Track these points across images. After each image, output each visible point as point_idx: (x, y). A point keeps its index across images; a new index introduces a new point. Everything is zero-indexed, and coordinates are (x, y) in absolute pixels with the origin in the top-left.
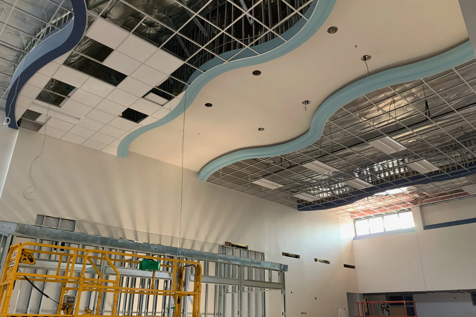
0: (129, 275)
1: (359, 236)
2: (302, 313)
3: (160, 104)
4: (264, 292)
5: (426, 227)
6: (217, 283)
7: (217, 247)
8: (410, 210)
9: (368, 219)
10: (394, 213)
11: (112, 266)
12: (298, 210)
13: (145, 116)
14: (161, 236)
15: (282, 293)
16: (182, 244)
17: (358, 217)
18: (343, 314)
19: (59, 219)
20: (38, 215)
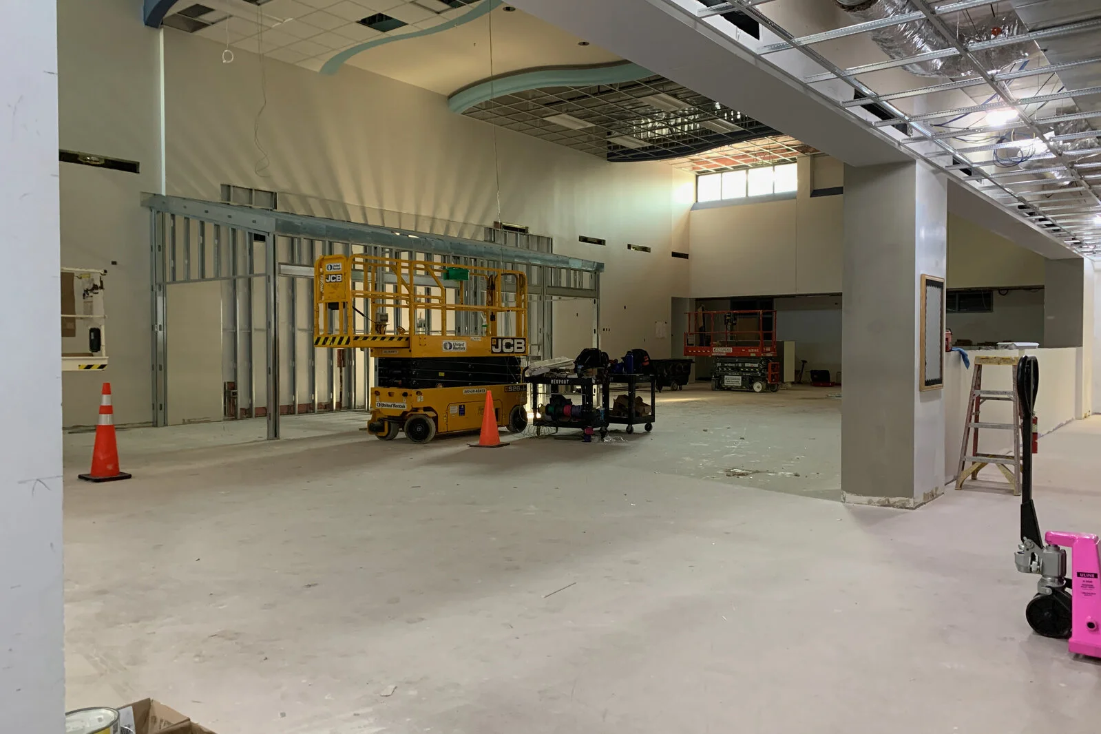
1: (701, 204)
2: (604, 330)
3: (435, 12)
4: (551, 302)
5: (815, 193)
7: (483, 229)
8: (794, 160)
9: (722, 173)
10: (768, 165)
12: (608, 160)
13: (401, 24)
14: (400, 214)
15: (595, 303)
16: (432, 228)
17: (705, 169)
18: (663, 329)
19: (251, 190)
20: (222, 185)
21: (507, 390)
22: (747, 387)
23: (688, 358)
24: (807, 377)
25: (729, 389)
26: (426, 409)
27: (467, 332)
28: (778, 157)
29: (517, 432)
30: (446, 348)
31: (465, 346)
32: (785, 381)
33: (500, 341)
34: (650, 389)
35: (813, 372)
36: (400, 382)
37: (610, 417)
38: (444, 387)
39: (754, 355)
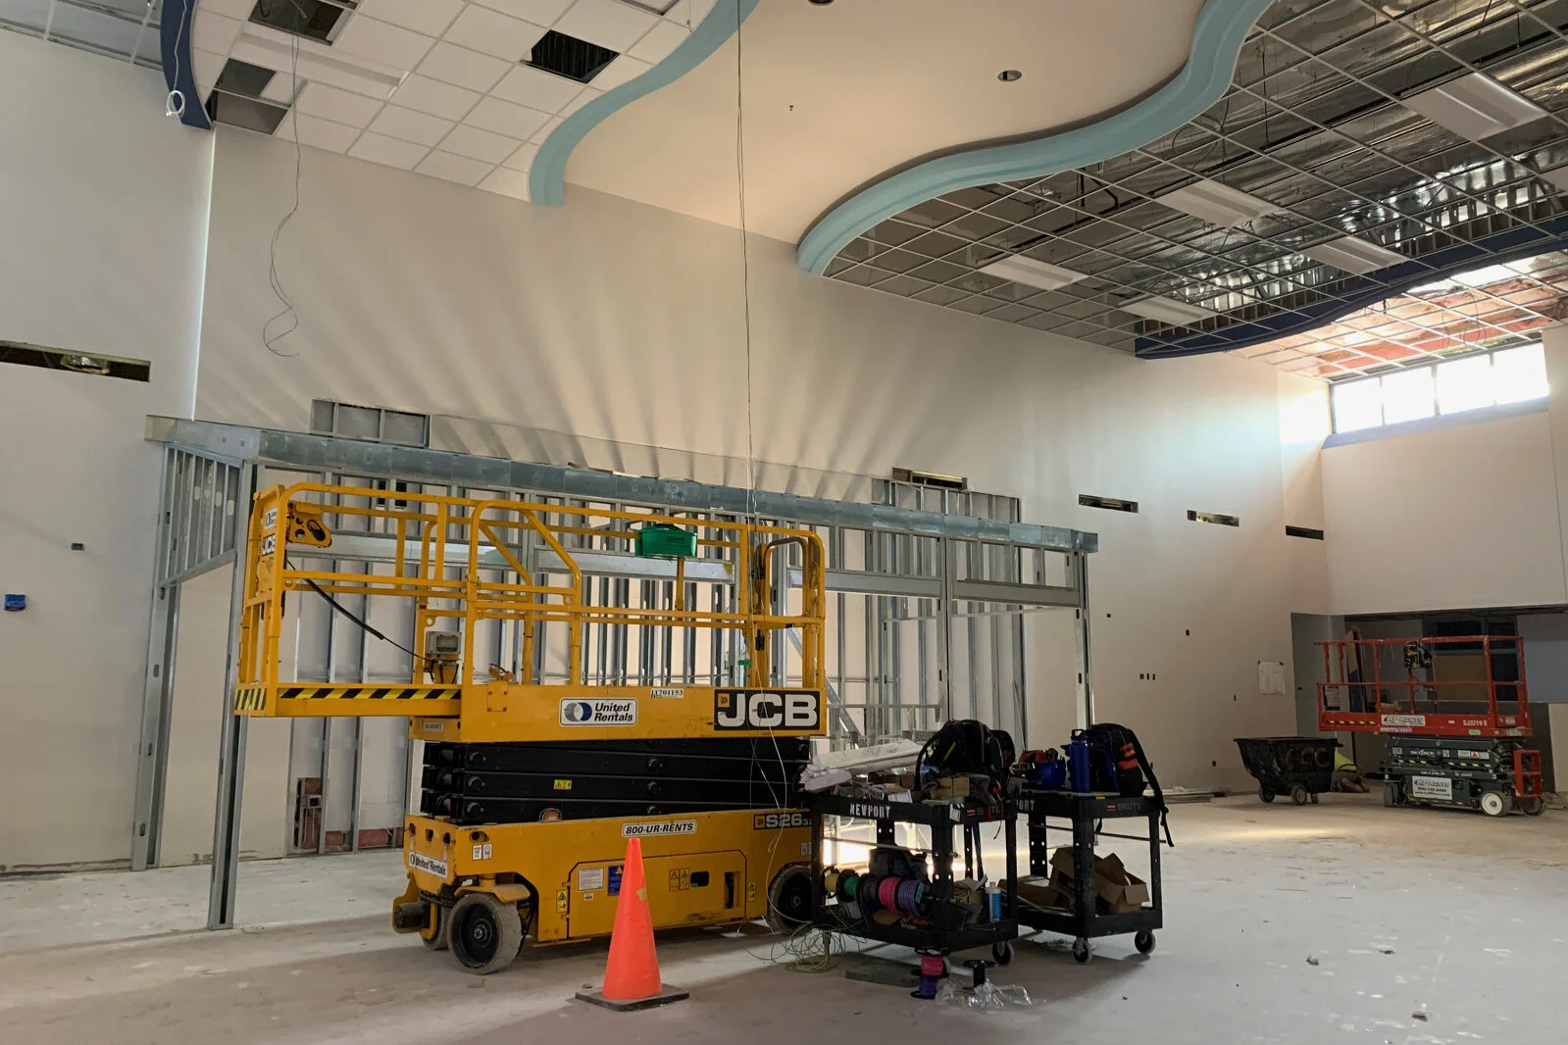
0: (607, 573)
1: (1344, 435)
3: (652, 9)
4: (1021, 616)
6: (871, 592)
7: (869, 482)
8: (1536, 338)
9: (1381, 376)
10: (1477, 352)
11: (555, 545)
12: (1137, 356)
13: (608, 56)
14: (691, 455)
15: (1078, 617)
16: (759, 480)
17: (1347, 371)
18: (1275, 677)
19: (379, 410)
20: (317, 403)
21: (761, 825)
22: (1466, 802)
23: (1326, 735)
25: (1426, 806)
26: (501, 879)
28: (1500, 332)
30: (571, 717)
31: (632, 711)
32: (1557, 790)
33: (741, 698)
36: (446, 803)
38: (564, 819)
39: (1478, 733)
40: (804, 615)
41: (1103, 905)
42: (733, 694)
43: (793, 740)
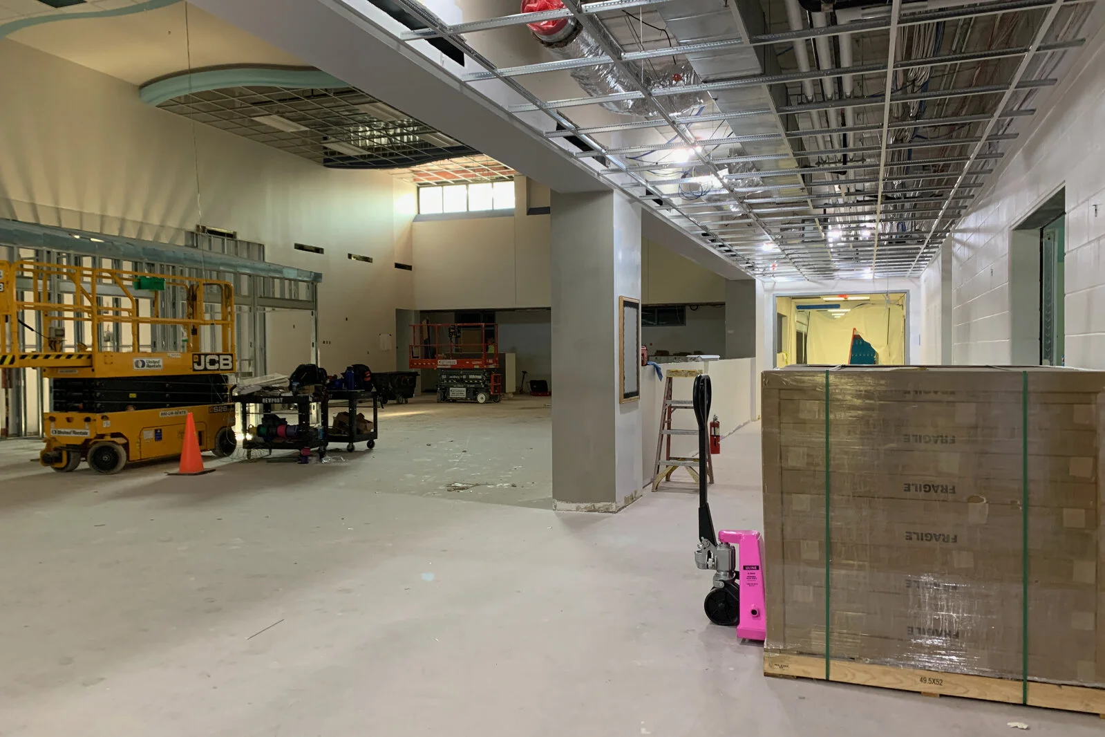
1: (424, 215)
2: (324, 342)
4: (264, 314)
5: (531, 211)
7: (183, 233)
8: (511, 178)
9: (442, 186)
10: (486, 181)
12: (325, 166)
13: (80, 2)
14: (81, 213)
15: (313, 315)
16: (121, 230)
17: (427, 181)
18: (387, 341)
21: (212, 411)
22: (471, 399)
23: (413, 370)
24: (527, 387)
25: (454, 401)
26: (114, 435)
27: (165, 348)
28: (496, 174)
29: (225, 456)
30: (137, 366)
31: (161, 364)
32: (506, 391)
33: (203, 357)
34: (372, 404)
35: (533, 383)
36: (81, 405)
37: (329, 435)
38: (137, 409)
39: (478, 367)
40: (223, 320)
41: (359, 432)
42: (200, 355)
43: (218, 376)
